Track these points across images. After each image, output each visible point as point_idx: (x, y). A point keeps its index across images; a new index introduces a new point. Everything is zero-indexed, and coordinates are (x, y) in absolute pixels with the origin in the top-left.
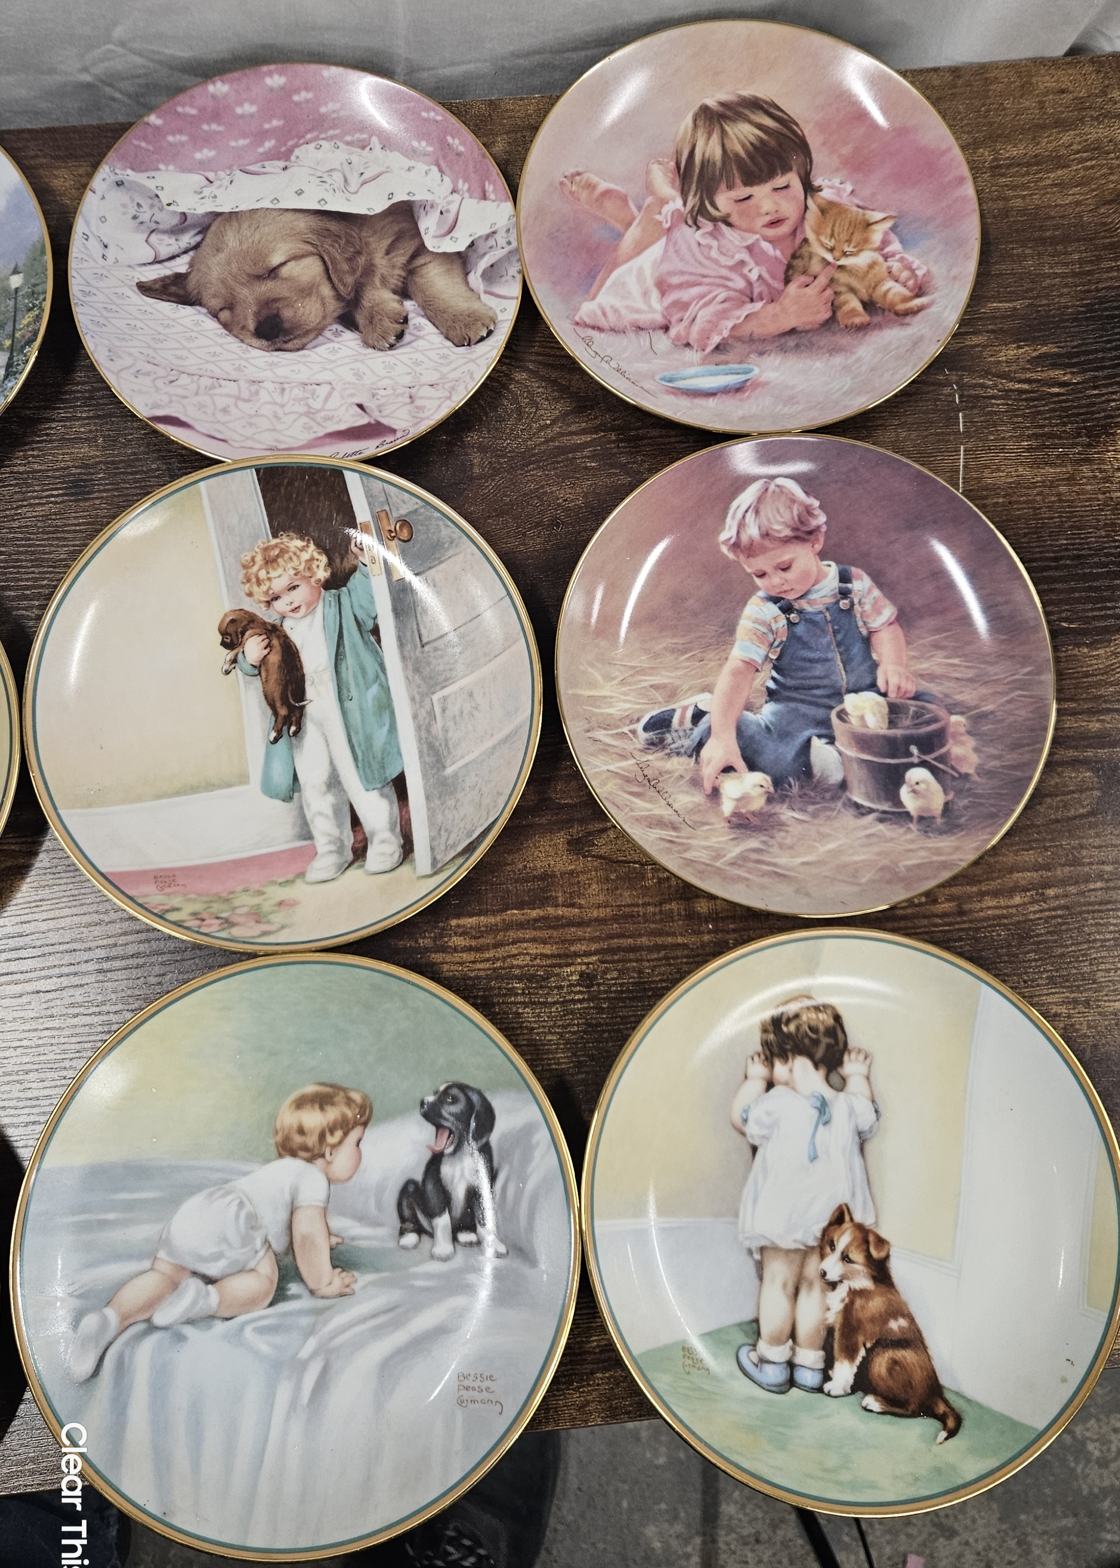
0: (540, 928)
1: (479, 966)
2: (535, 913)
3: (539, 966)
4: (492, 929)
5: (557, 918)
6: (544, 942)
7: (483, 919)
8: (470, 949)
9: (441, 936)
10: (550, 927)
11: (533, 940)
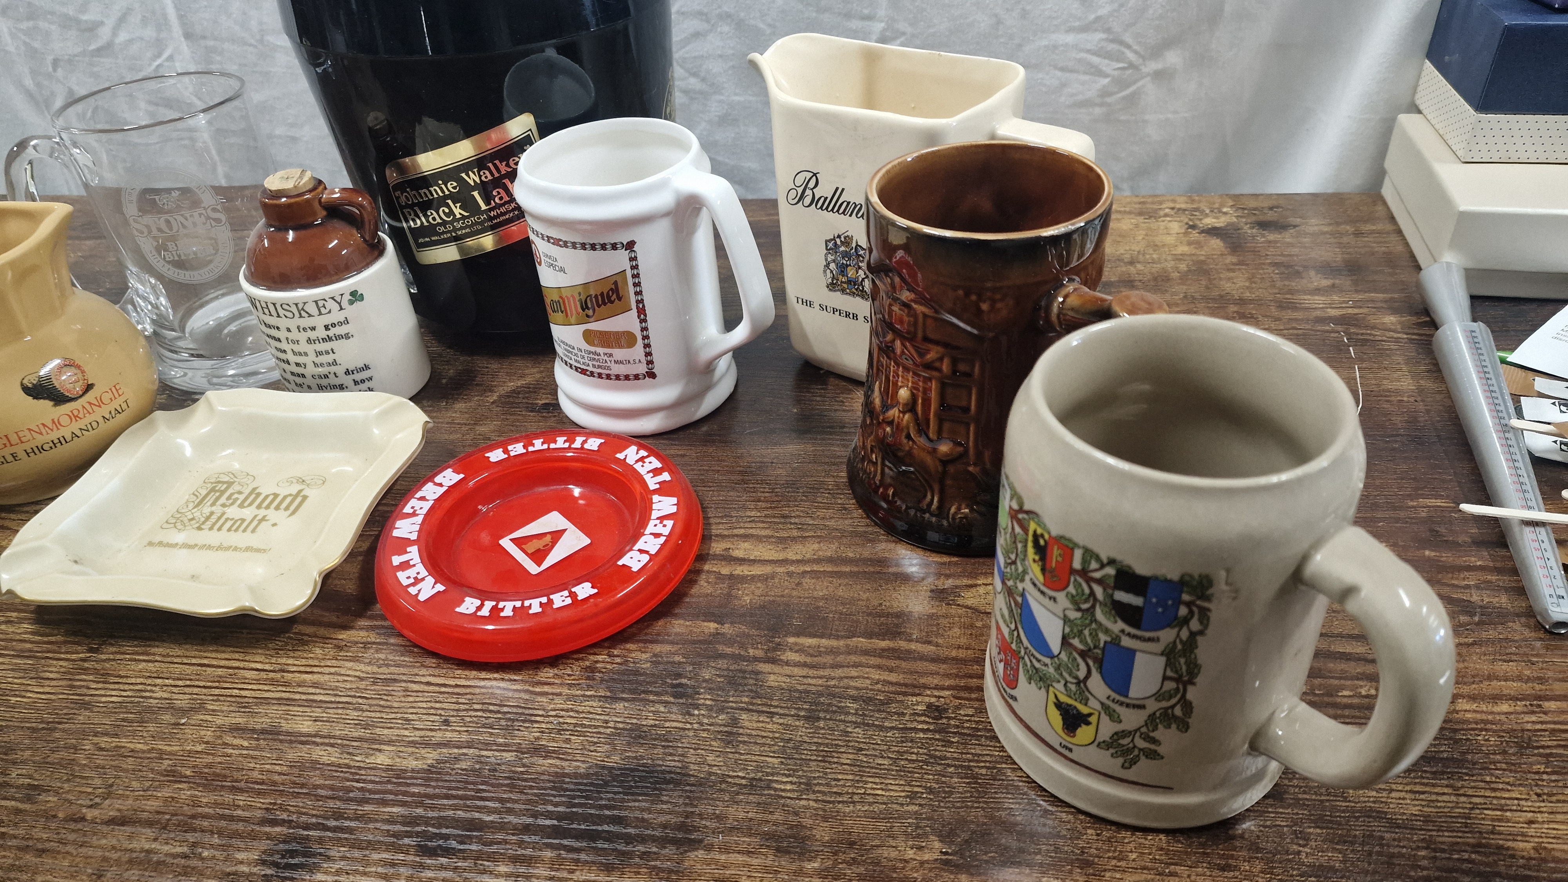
0: (888, 658)
1: (810, 681)
2: (884, 644)
3: (879, 691)
4: (831, 651)
5: (909, 652)
6: (891, 670)
7: (824, 642)
8: (805, 665)
9: (775, 649)
10: (899, 658)
11: (879, 667)
